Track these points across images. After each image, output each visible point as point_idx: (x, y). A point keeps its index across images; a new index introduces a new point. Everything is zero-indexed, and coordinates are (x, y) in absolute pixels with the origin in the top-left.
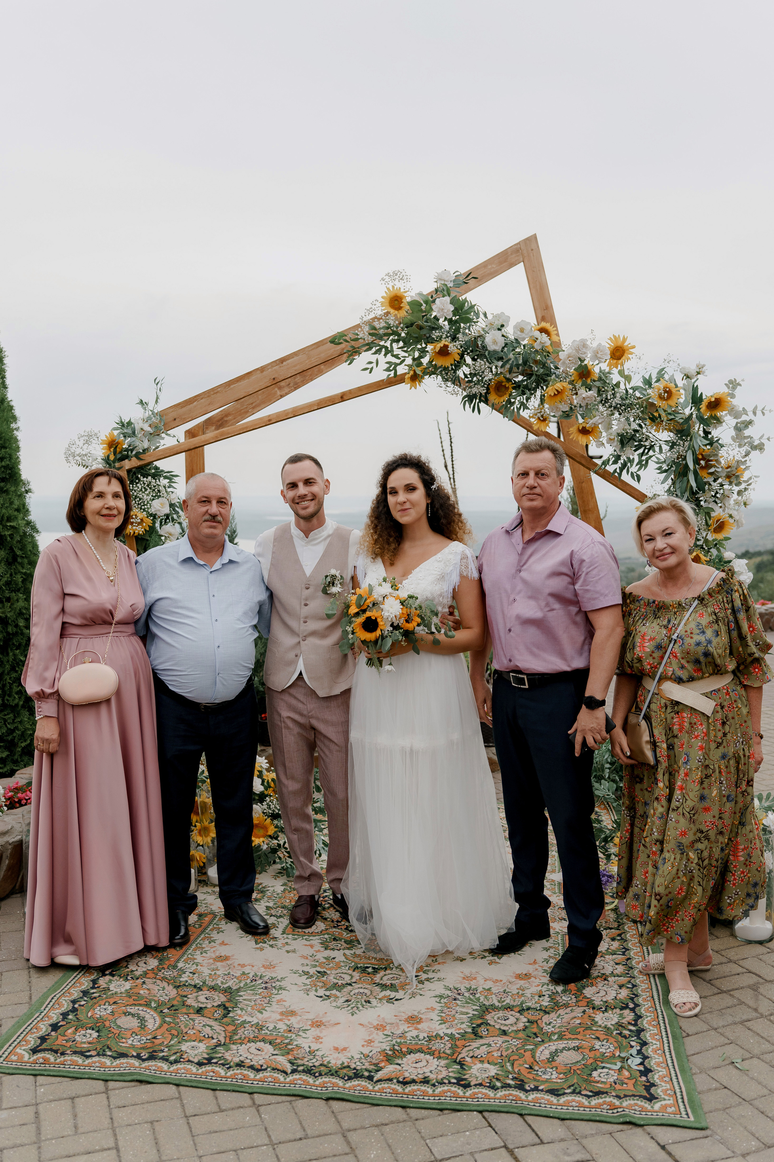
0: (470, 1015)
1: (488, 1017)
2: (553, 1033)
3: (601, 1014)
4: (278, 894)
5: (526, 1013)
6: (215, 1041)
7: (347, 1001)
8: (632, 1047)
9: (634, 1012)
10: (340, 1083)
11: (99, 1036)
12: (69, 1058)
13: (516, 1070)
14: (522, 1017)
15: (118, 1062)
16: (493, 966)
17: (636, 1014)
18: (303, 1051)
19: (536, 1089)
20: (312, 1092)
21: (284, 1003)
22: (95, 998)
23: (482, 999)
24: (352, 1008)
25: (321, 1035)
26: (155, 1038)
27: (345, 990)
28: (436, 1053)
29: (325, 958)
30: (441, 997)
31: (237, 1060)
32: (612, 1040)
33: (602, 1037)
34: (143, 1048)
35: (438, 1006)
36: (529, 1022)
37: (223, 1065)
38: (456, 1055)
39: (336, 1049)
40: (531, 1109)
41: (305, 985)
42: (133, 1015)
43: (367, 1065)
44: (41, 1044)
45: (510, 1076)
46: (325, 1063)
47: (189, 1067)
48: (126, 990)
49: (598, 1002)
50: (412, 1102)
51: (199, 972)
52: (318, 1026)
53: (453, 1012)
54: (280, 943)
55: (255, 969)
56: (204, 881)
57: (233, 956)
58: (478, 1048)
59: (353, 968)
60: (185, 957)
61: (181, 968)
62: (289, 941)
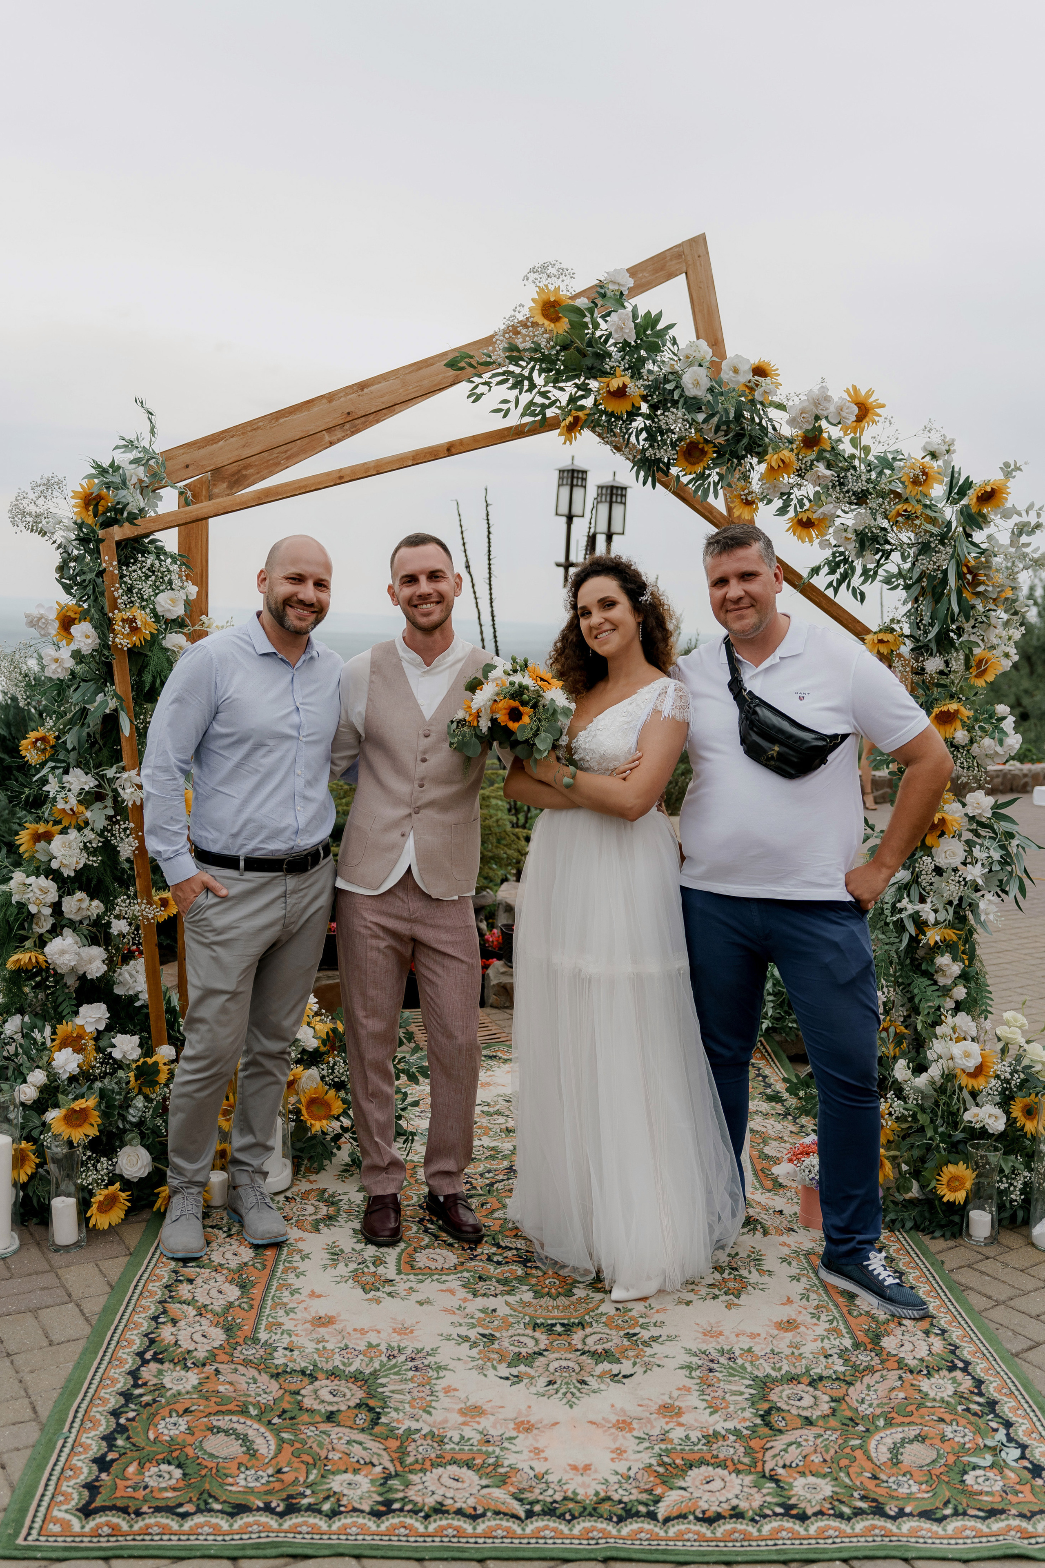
0: (747, 1396)
1: (773, 1397)
2: (875, 1417)
3: (926, 1380)
4: (358, 1206)
5: (820, 1385)
6: (378, 1469)
7: (550, 1383)
8: (996, 1430)
9: (969, 1374)
10: (611, 1528)
11: (185, 1475)
12: (152, 1521)
13: (858, 1483)
14: (818, 1393)
15: (240, 1522)
16: (733, 1310)
17: (973, 1378)
18: (525, 1476)
19: (901, 1513)
20: (577, 1551)
21: (456, 1393)
22: (148, 1404)
23: (749, 1369)
24: (565, 1394)
25: (540, 1445)
26: (279, 1471)
27: (537, 1364)
28: (729, 1463)
29: (481, 1311)
30: (689, 1367)
31: (430, 1501)
32: (963, 1422)
33: (948, 1417)
34: (268, 1492)
35: (689, 1383)
36: (833, 1401)
37: (416, 1512)
38: (760, 1464)
39: (575, 1468)
40: (918, 1549)
41: (473, 1359)
42: (226, 1432)
43: (636, 1495)
44: (92, 1499)
45: (856, 1494)
46: (569, 1494)
47: (361, 1521)
48: (194, 1387)
49: (912, 1363)
50: (738, 1553)
51: (299, 1348)
52: (528, 1430)
53: (720, 1393)
54: (401, 1287)
55: (383, 1335)
58: (785, 1450)
59: (531, 1326)
60: (264, 1323)
61: (266, 1341)
62: (413, 1285)
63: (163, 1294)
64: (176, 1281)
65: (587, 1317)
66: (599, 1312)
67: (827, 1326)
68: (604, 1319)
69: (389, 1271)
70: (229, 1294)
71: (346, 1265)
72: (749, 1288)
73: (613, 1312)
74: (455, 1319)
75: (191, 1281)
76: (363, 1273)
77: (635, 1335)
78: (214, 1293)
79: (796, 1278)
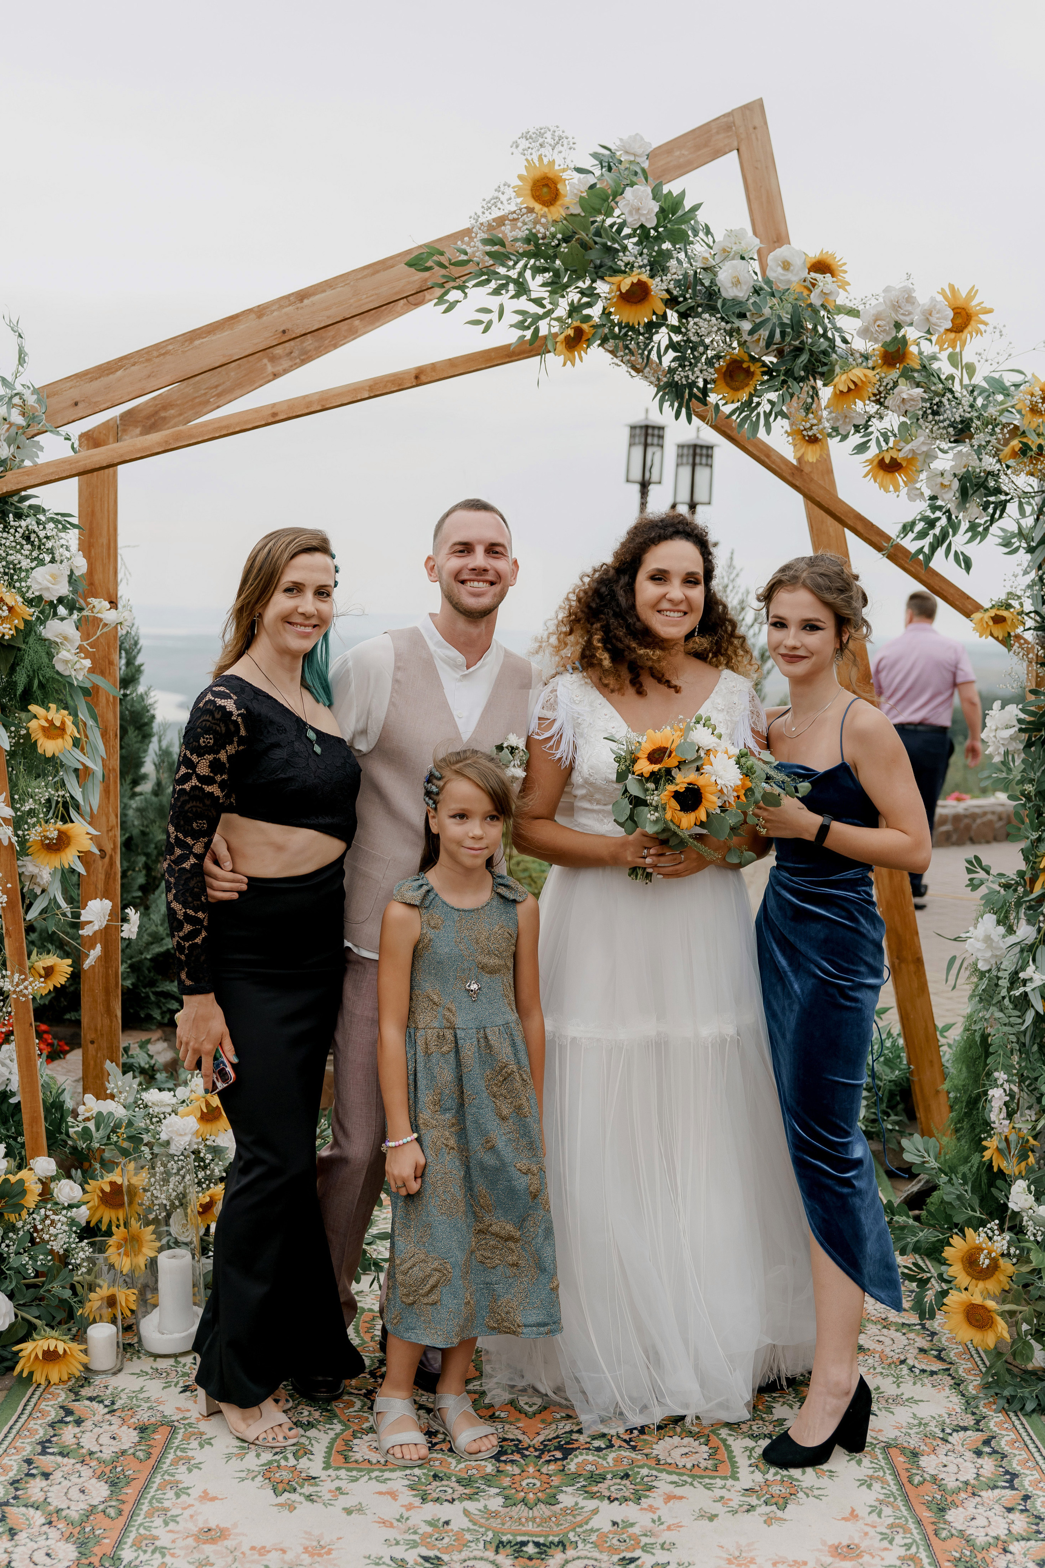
16: (774, 1527)
29: (430, 1523)
54: (325, 1488)
55: (289, 1556)
56: (130, 1345)
57: (235, 1525)
59: (494, 1545)
60: (133, 1535)
61: (130, 1562)
62: (343, 1484)
63: (7, 1493)
64: (27, 1475)
65: (571, 1535)
66: (588, 1527)
67: (902, 1552)
68: (594, 1538)
69: (314, 1465)
70: (94, 1494)
71: (258, 1456)
72: (801, 1494)
73: (607, 1527)
74: (392, 1534)
75: (46, 1476)
76: (278, 1467)
77: (632, 1560)
78: (74, 1493)
79: (866, 1483)
